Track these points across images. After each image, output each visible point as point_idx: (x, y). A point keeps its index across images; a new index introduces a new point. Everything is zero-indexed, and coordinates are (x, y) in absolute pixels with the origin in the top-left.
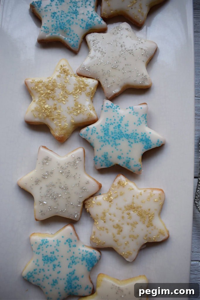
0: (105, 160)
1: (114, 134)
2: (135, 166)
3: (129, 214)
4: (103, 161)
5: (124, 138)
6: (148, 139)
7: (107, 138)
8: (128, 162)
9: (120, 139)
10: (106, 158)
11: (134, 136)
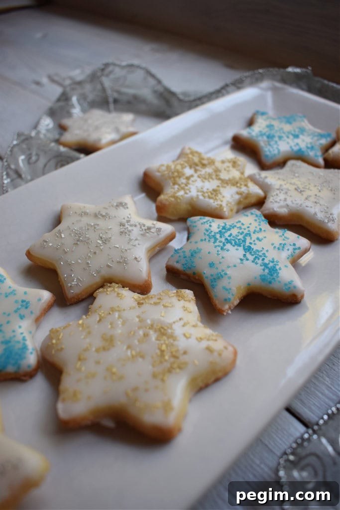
0: (189, 257)
1: (232, 237)
2: (224, 288)
3: (146, 335)
4: (185, 257)
5: (241, 249)
6: (277, 270)
7: (218, 236)
8: (219, 278)
9: (234, 246)
10: (192, 255)
11: (258, 255)
